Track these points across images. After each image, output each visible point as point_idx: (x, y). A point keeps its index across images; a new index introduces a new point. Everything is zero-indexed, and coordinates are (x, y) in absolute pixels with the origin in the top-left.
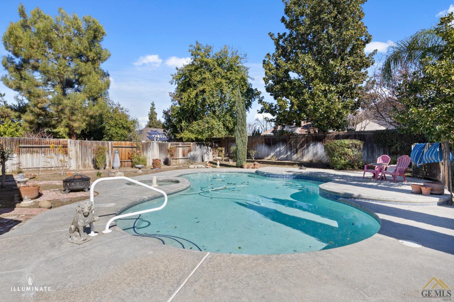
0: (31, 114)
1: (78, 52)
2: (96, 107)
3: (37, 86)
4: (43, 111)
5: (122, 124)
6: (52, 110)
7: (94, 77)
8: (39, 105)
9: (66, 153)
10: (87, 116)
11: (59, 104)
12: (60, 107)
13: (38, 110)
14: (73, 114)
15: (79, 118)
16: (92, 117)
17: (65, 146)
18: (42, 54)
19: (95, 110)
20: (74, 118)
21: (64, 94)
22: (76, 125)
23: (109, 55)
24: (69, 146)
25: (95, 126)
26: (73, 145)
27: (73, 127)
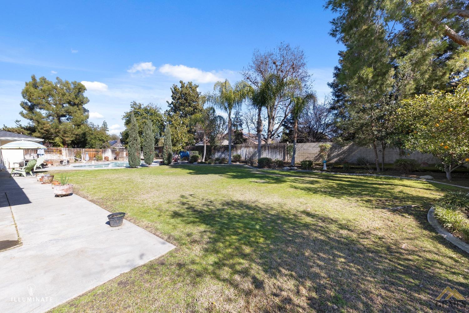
0: (39, 133)
1: (68, 101)
2: (80, 130)
3: (43, 118)
4: (47, 132)
5: (99, 138)
6: (52, 131)
7: (78, 114)
8: (44, 129)
9: (61, 154)
10: (74, 134)
11: (56, 128)
12: (57, 130)
13: (43, 131)
14: (65, 133)
15: (69, 135)
16: (77, 135)
17: (60, 151)
18: (46, 102)
19: (79, 131)
20: (66, 135)
21: (60, 122)
22: (67, 139)
23: (89, 101)
24: (62, 150)
25: (79, 139)
26: (64, 151)
27: (65, 140)
